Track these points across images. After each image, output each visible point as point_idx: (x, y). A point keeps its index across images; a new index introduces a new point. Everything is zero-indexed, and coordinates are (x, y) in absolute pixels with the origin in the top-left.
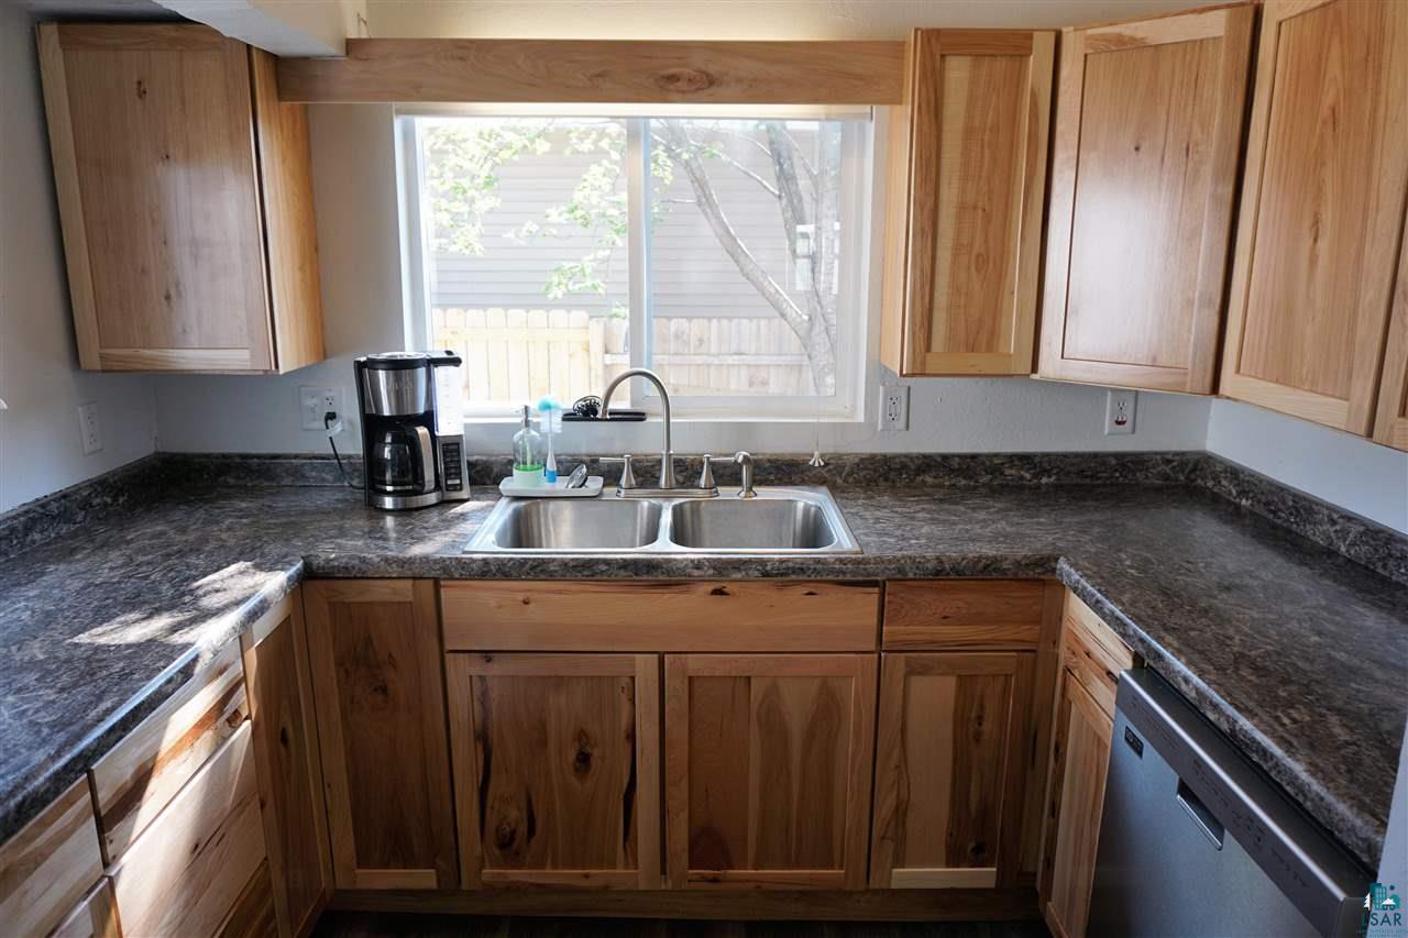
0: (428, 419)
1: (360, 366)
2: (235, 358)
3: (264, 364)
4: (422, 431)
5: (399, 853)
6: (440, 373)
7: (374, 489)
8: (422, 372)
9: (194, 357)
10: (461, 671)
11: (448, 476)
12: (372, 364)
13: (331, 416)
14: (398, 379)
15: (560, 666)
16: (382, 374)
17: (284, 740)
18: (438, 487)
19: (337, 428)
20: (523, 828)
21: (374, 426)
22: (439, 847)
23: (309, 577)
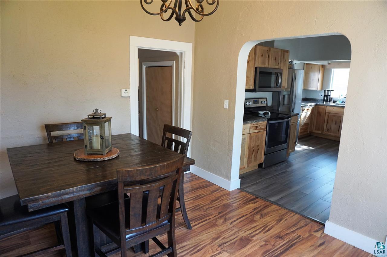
0: (330, 96)
1: (325, 91)
2: (314, 89)
3: (317, 89)
4: (329, 96)
5: (319, 130)
6: (331, 91)
7: (324, 101)
8: (330, 91)
9: (310, 89)
10: (327, 114)
11: (331, 101)
12: (326, 90)
13: (322, 95)
14: (328, 92)
15: (335, 115)
16: (326, 91)
17: (312, 116)
18: (329, 101)
19: (322, 96)
20: (329, 129)
21: (325, 96)
22: (323, 130)
23: (316, 105)
